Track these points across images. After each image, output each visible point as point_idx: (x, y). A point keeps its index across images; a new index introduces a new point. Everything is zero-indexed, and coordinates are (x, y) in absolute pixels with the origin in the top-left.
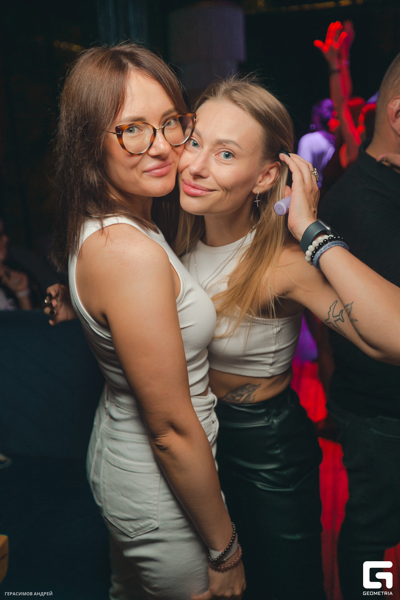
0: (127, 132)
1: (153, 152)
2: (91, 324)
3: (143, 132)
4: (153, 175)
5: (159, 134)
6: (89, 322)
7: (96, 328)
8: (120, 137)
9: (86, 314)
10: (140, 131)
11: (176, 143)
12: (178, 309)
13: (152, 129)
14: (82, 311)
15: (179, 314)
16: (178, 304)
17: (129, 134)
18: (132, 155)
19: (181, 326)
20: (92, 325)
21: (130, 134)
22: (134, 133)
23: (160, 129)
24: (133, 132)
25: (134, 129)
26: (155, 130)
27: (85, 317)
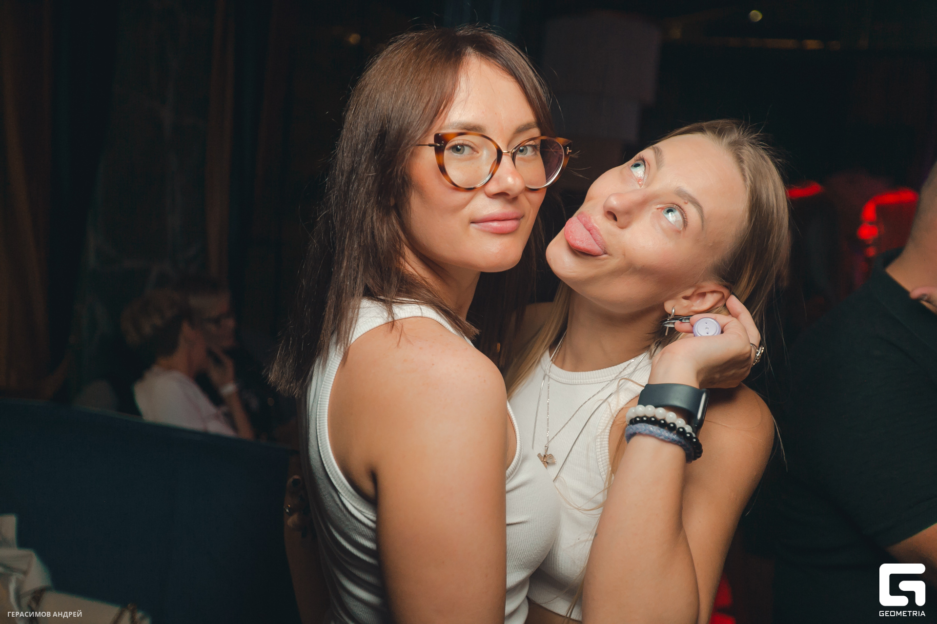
0: (451, 151)
1: (493, 188)
2: (344, 495)
3: (478, 155)
4: (487, 229)
5: (506, 160)
6: (340, 491)
7: (353, 504)
8: (439, 151)
9: (337, 474)
10: (475, 153)
11: (532, 184)
12: (509, 486)
13: (495, 150)
14: (331, 467)
15: (509, 497)
16: (508, 479)
17: (455, 154)
18: (456, 188)
19: (508, 521)
20: (346, 497)
21: (457, 154)
22: (462, 154)
23: (508, 152)
24: (461, 151)
25: (464, 148)
26: (500, 153)
27: (335, 481)
